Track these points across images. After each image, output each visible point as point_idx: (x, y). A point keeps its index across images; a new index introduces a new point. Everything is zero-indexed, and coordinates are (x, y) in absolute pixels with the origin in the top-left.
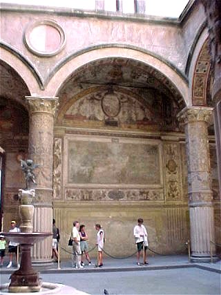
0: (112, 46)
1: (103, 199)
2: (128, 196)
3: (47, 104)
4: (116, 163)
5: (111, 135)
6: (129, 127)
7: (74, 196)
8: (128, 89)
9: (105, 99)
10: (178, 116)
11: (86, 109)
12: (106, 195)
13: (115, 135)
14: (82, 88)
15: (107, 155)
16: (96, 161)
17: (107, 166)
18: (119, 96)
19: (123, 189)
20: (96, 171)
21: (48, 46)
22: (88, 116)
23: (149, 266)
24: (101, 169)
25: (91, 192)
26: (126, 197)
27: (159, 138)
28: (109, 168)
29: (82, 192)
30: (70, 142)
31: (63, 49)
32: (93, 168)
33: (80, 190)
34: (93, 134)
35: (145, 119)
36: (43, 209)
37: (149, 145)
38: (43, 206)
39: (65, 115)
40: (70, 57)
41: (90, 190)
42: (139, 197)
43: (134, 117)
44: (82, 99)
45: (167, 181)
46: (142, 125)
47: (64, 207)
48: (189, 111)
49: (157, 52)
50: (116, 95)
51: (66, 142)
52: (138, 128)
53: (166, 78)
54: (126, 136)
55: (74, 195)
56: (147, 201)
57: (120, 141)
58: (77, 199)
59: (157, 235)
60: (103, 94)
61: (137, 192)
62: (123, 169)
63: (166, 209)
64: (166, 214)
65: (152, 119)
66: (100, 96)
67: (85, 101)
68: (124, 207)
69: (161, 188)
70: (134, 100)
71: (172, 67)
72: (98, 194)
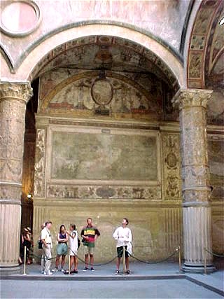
0: (95, 23)
1: (91, 196)
2: (119, 194)
3: (16, 89)
4: (106, 157)
5: (101, 125)
6: (123, 117)
7: (57, 193)
8: (123, 74)
9: (95, 86)
10: (172, 101)
11: (73, 97)
12: (95, 192)
13: (106, 125)
14: (69, 73)
15: (96, 148)
16: (83, 155)
17: (95, 160)
18: (112, 82)
19: (114, 185)
20: (83, 166)
21: (21, 25)
22: (75, 104)
23: (129, 276)
24: (88, 164)
25: (77, 189)
26: (117, 195)
27: (158, 129)
28: (98, 162)
29: (66, 188)
30: (54, 133)
31: (38, 27)
32: (80, 162)
33: (64, 186)
34: (80, 124)
35: (142, 107)
36: (7, 206)
37: (145, 137)
38: (8, 203)
39: (50, 104)
40: (46, 36)
41: (75, 187)
42: (132, 196)
43: (128, 105)
44: (70, 85)
45: (166, 177)
46: (138, 115)
47: (46, 205)
48: (183, 95)
49: (147, 28)
50: (109, 81)
51: (50, 133)
52: (133, 117)
53: (157, 57)
54: (118, 126)
55: (57, 191)
56: (142, 200)
57: (112, 132)
58: (61, 196)
59: (153, 238)
60: (93, 80)
61: (131, 189)
62: (114, 163)
63: (164, 209)
64: (164, 215)
65: (149, 108)
66: (91, 83)
67: (73, 88)
68: (115, 206)
69: (159, 185)
70: (129, 86)
71: (165, 44)
72: (85, 191)
